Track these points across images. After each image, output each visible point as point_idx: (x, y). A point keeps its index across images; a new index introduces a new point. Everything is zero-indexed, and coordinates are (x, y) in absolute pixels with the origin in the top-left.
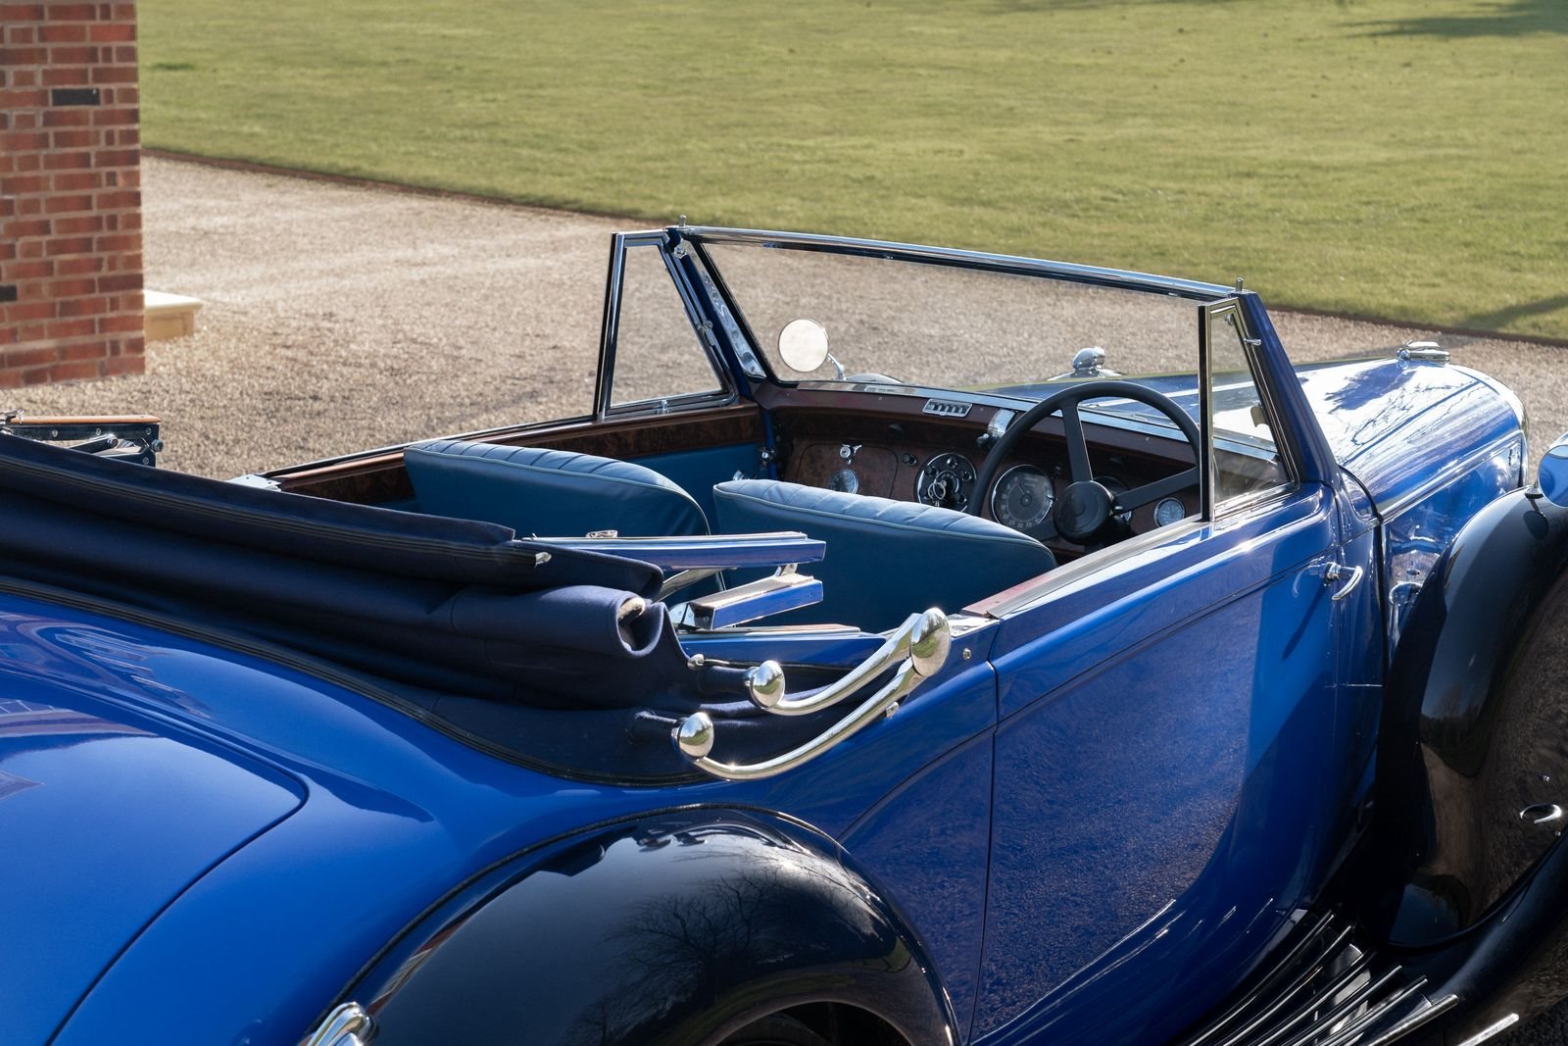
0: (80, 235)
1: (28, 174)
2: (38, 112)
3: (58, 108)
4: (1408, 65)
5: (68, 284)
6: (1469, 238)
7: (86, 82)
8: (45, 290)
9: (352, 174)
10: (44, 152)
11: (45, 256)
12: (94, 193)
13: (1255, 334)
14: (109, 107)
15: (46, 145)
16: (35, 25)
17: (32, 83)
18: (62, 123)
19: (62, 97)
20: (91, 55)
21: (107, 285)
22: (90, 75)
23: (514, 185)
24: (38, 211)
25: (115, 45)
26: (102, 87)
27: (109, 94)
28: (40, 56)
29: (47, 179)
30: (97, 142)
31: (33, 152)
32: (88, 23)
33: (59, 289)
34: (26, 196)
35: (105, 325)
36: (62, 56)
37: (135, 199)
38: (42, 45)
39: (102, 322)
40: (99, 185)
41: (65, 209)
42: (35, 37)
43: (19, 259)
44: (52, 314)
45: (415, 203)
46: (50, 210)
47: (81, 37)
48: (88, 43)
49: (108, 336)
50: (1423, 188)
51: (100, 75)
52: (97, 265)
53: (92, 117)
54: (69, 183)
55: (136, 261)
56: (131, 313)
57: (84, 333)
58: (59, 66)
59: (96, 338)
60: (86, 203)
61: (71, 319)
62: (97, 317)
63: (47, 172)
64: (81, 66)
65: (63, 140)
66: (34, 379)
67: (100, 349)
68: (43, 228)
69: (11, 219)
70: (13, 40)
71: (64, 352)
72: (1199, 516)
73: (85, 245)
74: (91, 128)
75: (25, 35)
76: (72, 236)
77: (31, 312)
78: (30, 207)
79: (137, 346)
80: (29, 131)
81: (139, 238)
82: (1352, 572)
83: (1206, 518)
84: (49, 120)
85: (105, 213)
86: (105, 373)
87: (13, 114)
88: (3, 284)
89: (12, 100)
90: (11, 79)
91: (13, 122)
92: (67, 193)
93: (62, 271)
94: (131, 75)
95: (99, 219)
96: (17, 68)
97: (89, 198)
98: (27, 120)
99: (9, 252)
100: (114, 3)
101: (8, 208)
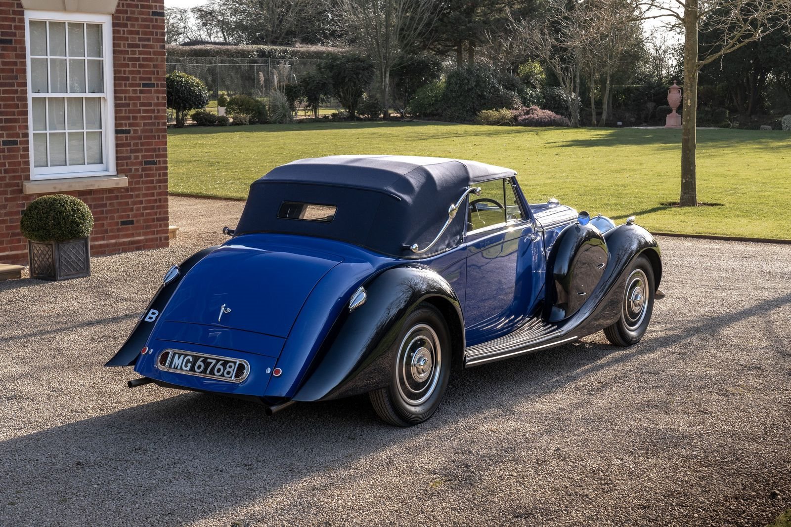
0: (151, 205)
1: (137, 186)
2: (140, 167)
3: (145, 166)
5: (148, 219)
6: (576, 203)
7: (153, 159)
8: (141, 221)
10: (142, 179)
11: (142, 211)
12: (155, 191)
14: (160, 166)
15: (142, 177)
16: (139, 141)
17: (138, 159)
18: (147, 171)
19: (147, 163)
20: (154, 150)
21: (159, 220)
22: (154, 156)
24: (140, 197)
25: (161, 147)
26: (158, 159)
27: (160, 161)
28: (141, 151)
29: (142, 187)
30: (156, 176)
31: (138, 180)
32: (154, 141)
33: (145, 221)
34: (136, 193)
35: (158, 232)
36: (146, 150)
37: (166, 193)
38: (142, 147)
39: (157, 231)
40: (157, 189)
41: (147, 197)
42: (140, 145)
43: (135, 212)
44: (143, 229)
46: (143, 197)
47: (152, 145)
48: (153, 147)
49: (159, 236)
50: (562, 190)
51: (157, 156)
52: (156, 214)
53: (155, 169)
54: (148, 189)
55: (167, 213)
56: (165, 228)
57: (152, 235)
58: (146, 154)
59: (156, 236)
60: (153, 195)
61: (148, 230)
62: (156, 229)
63: (142, 185)
64: (152, 153)
65: (147, 176)
66: (138, 249)
67: (156, 239)
68: (141, 202)
69: (132, 200)
70: (134, 146)
71: (147, 240)
72: (505, 222)
73: (152, 208)
74: (154, 172)
75: (136, 144)
76: (149, 205)
77: (137, 228)
78: (138, 196)
79: (167, 238)
80: (138, 173)
84: (143, 170)
85: (158, 198)
86: (157, 247)
87: (133, 168)
88: (130, 219)
89: (133, 164)
90: (133, 158)
91: (133, 170)
92: (148, 192)
93: (146, 215)
94: (165, 156)
95: (156, 200)
96: (135, 154)
97: (154, 193)
98: (137, 170)
99: (132, 210)
100: (161, 134)
101: (131, 196)
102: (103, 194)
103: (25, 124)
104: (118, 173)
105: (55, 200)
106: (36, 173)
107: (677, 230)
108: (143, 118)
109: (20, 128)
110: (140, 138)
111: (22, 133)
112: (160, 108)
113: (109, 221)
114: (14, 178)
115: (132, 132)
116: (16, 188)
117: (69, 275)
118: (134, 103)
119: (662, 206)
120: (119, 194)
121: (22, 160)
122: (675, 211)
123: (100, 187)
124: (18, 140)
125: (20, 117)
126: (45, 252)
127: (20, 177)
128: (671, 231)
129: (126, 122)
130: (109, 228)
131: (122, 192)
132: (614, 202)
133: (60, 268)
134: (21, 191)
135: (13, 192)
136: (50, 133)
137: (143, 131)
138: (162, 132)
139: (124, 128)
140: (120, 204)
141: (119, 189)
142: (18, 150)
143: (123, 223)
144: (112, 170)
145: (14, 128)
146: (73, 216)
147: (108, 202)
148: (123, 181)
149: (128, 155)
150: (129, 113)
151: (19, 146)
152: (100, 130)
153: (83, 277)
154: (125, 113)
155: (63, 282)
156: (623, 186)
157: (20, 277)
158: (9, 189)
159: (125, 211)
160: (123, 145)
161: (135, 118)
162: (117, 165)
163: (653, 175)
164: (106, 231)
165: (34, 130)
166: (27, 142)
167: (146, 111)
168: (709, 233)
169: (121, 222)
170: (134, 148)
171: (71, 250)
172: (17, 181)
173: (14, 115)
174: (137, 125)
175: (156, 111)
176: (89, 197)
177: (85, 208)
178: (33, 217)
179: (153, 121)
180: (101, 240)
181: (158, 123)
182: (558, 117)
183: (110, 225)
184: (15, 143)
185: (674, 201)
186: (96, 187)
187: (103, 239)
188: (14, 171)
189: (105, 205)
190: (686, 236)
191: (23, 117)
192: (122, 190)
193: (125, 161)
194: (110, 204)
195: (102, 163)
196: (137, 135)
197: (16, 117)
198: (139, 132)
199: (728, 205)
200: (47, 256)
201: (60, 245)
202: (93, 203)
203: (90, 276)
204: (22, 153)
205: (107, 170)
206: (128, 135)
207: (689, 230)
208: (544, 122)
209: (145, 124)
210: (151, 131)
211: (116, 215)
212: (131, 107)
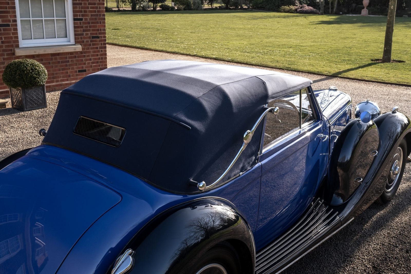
0: (97, 61)
1: (88, 50)
2: (89, 40)
3: (93, 39)
4: (315, 28)
5: (95, 69)
7: (97, 35)
8: (91, 70)
9: (143, 48)
10: (90, 47)
11: (91, 64)
12: (99, 53)
13: (310, 92)
14: (101, 39)
15: (91, 46)
16: (89, 25)
17: (88, 35)
18: (93, 42)
19: (93, 37)
20: (98, 30)
22: (98, 34)
23: (170, 50)
24: (90, 57)
25: (102, 28)
26: (100, 35)
27: (101, 36)
28: (89, 30)
29: (91, 51)
30: (99, 45)
31: (88, 47)
32: (98, 25)
33: (93, 70)
34: (87, 54)
36: (93, 30)
37: (106, 54)
38: (90, 29)
40: (100, 52)
41: (94, 56)
42: (89, 27)
43: (86, 65)
45: (154, 53)
47: (96, 27)
48: (97, 28)
51: (100, 34)
52: (99, 66)
53: (98, 41)
54: (95, 52)
58: (93, 32)
60: (97, 55)
63: (91, 50)
64: (97, 32)
65: (93, 45)
68: (90, 60)
69: (85, 58)
70: (85, 28)
72: (299, 127)
75: (87, 27)
76: (95, 61)
78: (88, 56)
80: (88, 43)
81: (107, 61)
82: (326, 137)
83: (300, 128)
84: (91, 41)
85: (101, 57)
87: (85, 40)
88: (84, 69)
89: (85, 38)
90: (85, 34)
91: (85, 42)
92: (94, 54)
93: (94, 67)
94: (105, 33)
95: (100, 58)
96: (86, 32)
97: (98, 54)
98: (87, 41)
99: (85, 64)
100: (102, 21)
101: (84, 56)
102: (67, 55)
103: (14, 14)
104: (76, 43)
105: (21, 63)
106: (23, 43)
107: (386, 80)
108: (91, 12)
109: (11, 16)
110: (89, 23)
111: (12, 20)
112: (101, 6)
113: (70, 70)
114: (8, 46)
115: (84, 20)
116: (10, 52)
117: (32, 107)
118: (84, 3)
119: (373, 62)
120: (77, 55)
121: (13, 36)
122: (381, 66)
123: (64, 52)
124: (10, 24)
125: (10, 10)
126: (17, 94)
127: (12, 46)
128: (382, 80)
129: (80, 14)
130: (71, 74)
131: (78, 54)
132: (347, 58)
133: (26, 104)
134: (14, 54)
135: (8, 55)
136: (32, 20)
137: (90, 19)
138: (102, 20)
139: (79, 17)
140: (77, 61)
141: (77, 53)
142: (10, 30)
143: (79, 71)
144: (72, 41)
145: (7, 17)
146: (32, 73)
147: (70, 60)
148: (79, 48)
149: (82, 33)
150: (81, 9)
151: (11, 27)
152: (65, 18)
153: (41, 108)
154: (79, 9)
155: (27, 112)
156: (349, 47)
157: (6, 107)
158: (5, 53)
159: (80, 64)
160: (78, 27)
161: (85, 12)
162: (75, 39)
163: (362, 41)
164: (69, 76)
165: (21, 18)
166: (16, 25)
167: (92, 8)
168: (405, 83)
169: (78, 70)
170: (85, 29)
171: (33, 93)
172: (11, 48)
173: (6, 9)
174: (87, 15)
175: (98, 8)
176: (58, 57)
177: (42, 67)
178: (7, 73)
179: (97, 13)
180: (66, 81)
181: (100, 15)
182: (315, 10)
183: (71, 72)
184: (8, 25)
185: (378, 58)
186: (62, 51)
187: (67, 80)
188: (8, 42)
189: (68, 61)
190: (391, 84)
191: (12, 10)
192: (79, 53)
193: (80, 36)
194: (71, 61)
195: (66, 37)
196: (86, 21)
197: (8, 10)
198: (88, 20)
199: (407, 62)
200: (19, 96)
201: (26, 90)
202: (60, 60)
203: (46, 107)
204: (13, 31)
205: (69, 41)
206: (82, 21)
207: (393, 80)
208: (308, 12)
209: (92, 15)
210: (96, 19)
211: (75, 67)
212: (83, 5)
